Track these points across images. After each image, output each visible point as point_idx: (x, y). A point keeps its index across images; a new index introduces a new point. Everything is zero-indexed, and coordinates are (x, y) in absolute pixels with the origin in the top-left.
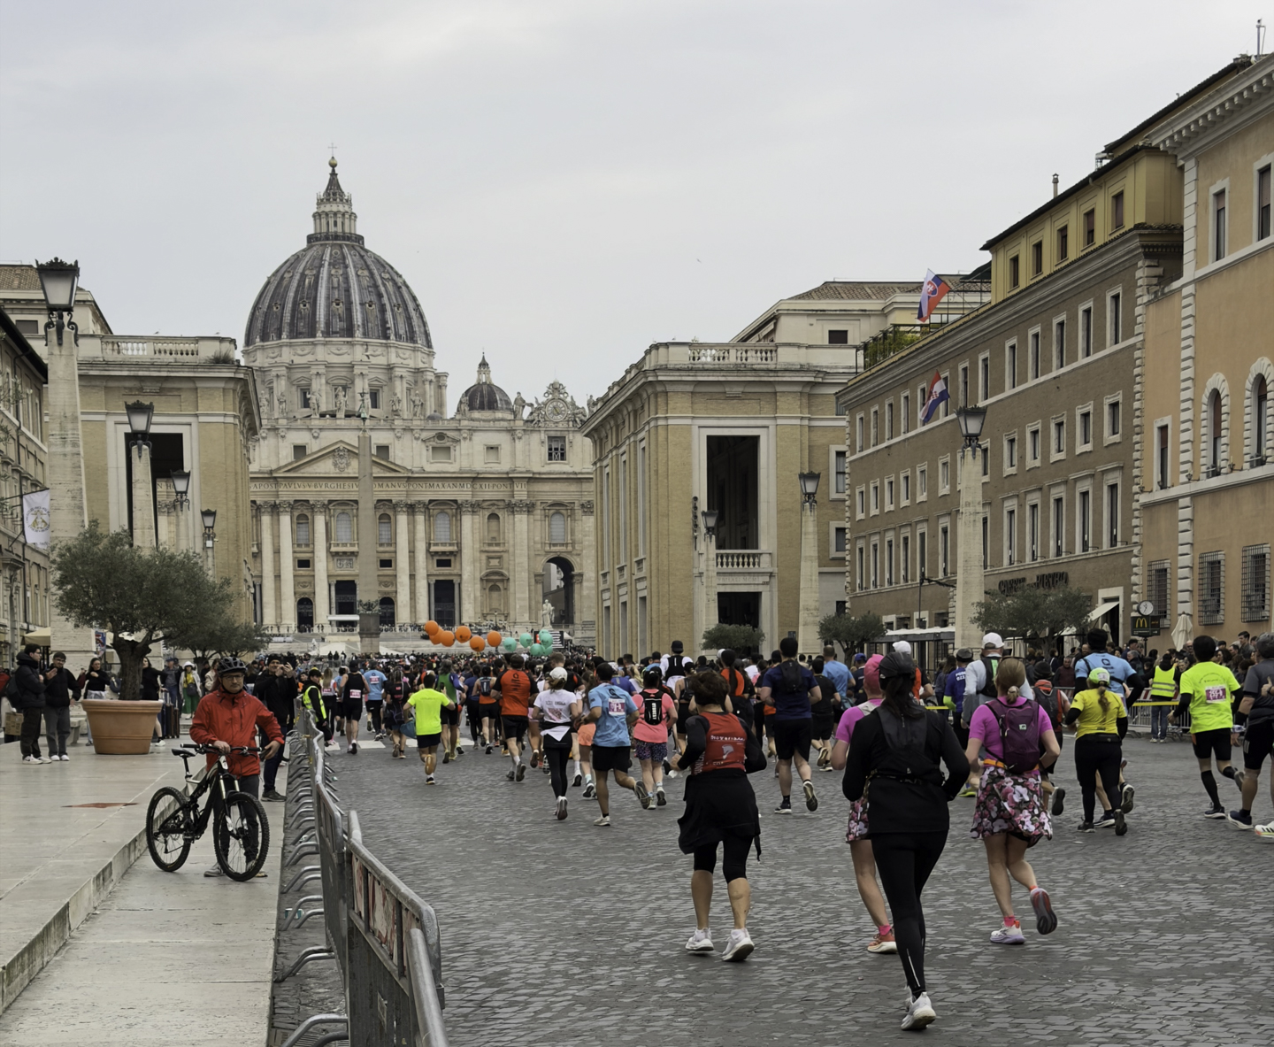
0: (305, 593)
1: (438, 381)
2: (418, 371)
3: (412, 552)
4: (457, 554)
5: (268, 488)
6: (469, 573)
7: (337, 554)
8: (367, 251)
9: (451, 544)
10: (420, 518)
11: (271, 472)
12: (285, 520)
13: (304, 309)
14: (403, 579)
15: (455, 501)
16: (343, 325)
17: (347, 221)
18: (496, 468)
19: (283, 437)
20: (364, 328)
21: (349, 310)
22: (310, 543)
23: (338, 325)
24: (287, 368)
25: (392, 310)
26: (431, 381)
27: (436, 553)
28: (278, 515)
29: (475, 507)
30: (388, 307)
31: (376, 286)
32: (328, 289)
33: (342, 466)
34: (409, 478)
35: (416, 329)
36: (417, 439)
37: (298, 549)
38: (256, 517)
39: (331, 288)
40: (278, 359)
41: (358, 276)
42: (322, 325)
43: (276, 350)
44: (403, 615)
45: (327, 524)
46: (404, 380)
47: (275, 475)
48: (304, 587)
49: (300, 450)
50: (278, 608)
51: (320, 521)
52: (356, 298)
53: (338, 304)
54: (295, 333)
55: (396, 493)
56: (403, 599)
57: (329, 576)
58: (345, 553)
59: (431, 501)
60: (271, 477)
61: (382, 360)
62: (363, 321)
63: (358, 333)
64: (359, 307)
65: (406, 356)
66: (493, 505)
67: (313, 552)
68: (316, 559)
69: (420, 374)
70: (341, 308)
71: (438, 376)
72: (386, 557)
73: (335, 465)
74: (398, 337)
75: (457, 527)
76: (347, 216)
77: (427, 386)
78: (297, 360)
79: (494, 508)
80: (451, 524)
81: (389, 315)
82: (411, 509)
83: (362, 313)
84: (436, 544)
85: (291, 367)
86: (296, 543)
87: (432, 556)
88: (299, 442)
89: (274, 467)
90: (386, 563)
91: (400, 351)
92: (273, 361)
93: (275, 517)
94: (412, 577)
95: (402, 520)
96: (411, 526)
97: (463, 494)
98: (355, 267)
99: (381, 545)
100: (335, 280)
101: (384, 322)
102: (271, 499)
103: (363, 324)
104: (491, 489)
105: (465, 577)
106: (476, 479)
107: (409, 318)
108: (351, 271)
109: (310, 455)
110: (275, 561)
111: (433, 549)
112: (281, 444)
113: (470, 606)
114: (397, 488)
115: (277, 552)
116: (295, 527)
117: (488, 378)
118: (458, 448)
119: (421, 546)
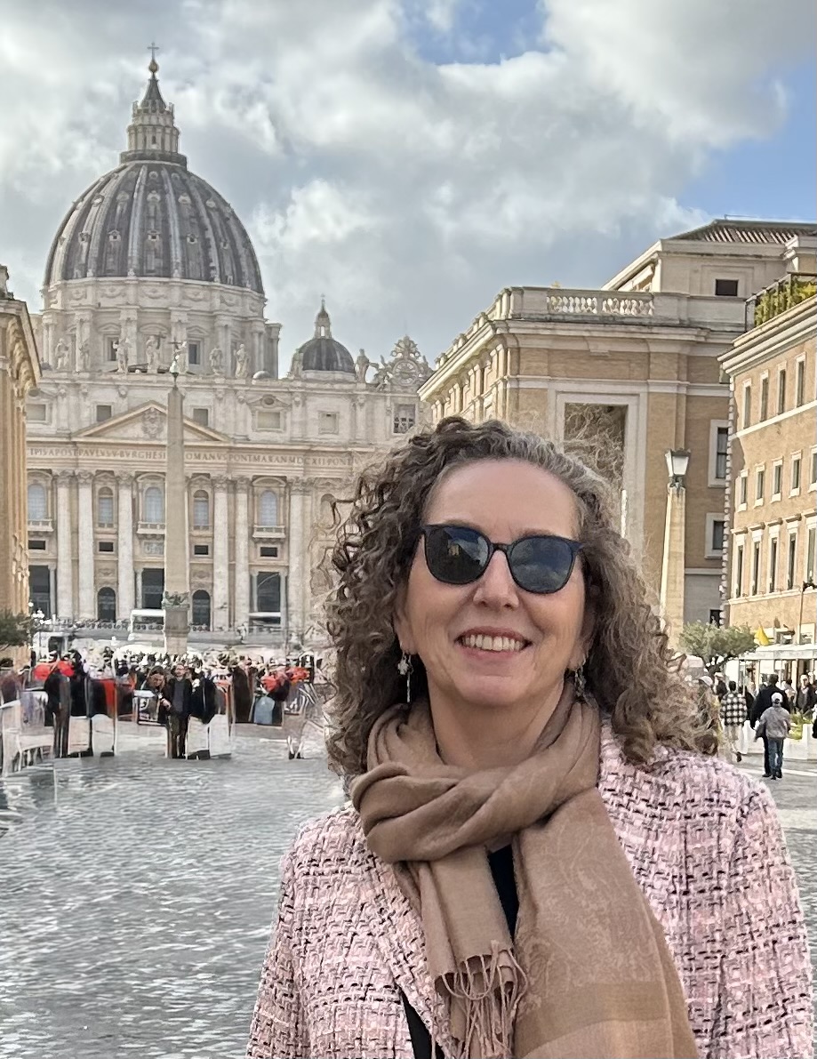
0: (107, 582)
1: (270, 334)
2: (245, 320)
3: (232, 538)
4: (284, 542)
5: (68, 454)
6: (296, 564)
7: (145, 536)
8: (190, 175)
9: (278, 530)
10: (242, 497)
11: (70, 436)
12: (85, 494)
13: (114, 240)
14: (221, 569)
15: (284, 478)
16: (161, 262)
17: (167, 138)
18: (334, 439)
19: (85, 395)
20: (184, 267)
21: (167, 245)
22: (114, 522)
23: (154, 263)
24: (93, 311)
25: (218, 247)
26: (260, 334)
27: (261, 539)
28: (78, 488)
29: (307, 487)
30: (213, 243)
31: (198, 216)
32: (142, 218)
33: (153, 432)
34: (230, 448)
35: (245, 270)
36: (242, 402)
37: (99, 529)
38: (52, 489)
39: (146, 218)
40: (84, 302)
41: (178, 203)
42: (134, 262)
43: (81, 290)
45: (133, 500)
46: (229, 332)
47: (74, 440)
48: (107, 574)
49: (104, 411)
50: (76, 599)
51: (125, 498)
52: (175, 231)
53: (154, 237)
54: (102, 271)
55: (215, 466)
56: (219, 594)
57: (135, 563)
58: (154, 536)
59: (256, 477)
60: (69, 441)
61: (204, 306)
62: (183, 258)
63: (177, 273)
64: (178, 241)
65: (233, 302)
66: (328, 484)
67: (117, 534)
68: (121, 542)
69: (248, 325)
70: (158, 242)
71: (269, 328)
72: (201, 542)
73: (145, 430)
74: (224, 280)
75: (285, 508)
76: (168, 131)
77: (256, 340)
78: (105, 303)
79: (329, 488)
80: (278, 506)
81: (213, 253)
82: (233, 486)
83: (182, 248)
84: (260, 530)
85: (97, 310)
86: (98, 523)
87: (256, 543)
88: (104, 402)
89: (74, 429)
90: (202, 550)
91: (225, 296)
92: (76, 303)
93: (74, 491)
94: (232, 568)
95: (221, 499)
96: (232, 507)
97: (293, 470)
98: (175, 193)
99: (197, 528)
100: (152, 209)
101: (208, 260)
102: (70, 470)
103: (183, 262)
104: (326, 465)
105: (294, 568)
106: (309, 452)
107: (236, 257)
108: (171, 198)
109: (115, 418)
110: (72, 543)
111: (257, 535)
112: (82, 403)
113: (297, 604)
114: (217, 460)
115: (75, 532)
116: (97, 503)
117: (328, 332)
118: (288, 415)
119: (242, 531)
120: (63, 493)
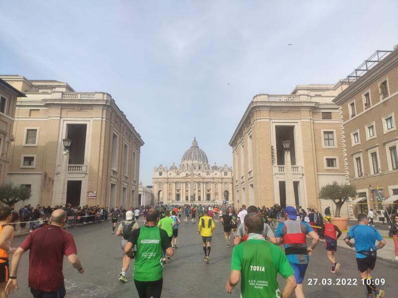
0: (187, 195)
2: (205, 164)
4: (210, 190)
6: (212, 193)
7: (192, 189)
8: (199, 149)
9: (209, 188)
10: (205, 184)
12: (184, 184)
13: (190, 156)
14: (202, 193)
18: (216, 177)
20: (198, 158)
22: (188, 188)
23: (194, 158)
27: (207, 190)
29: (213, 183)
30: (202, 155)
31: (200, 153)
32: (193, 153)
34: (203, 178)
36: (205, 172)
37: (186, 189)
42: (192, 158)
43: (186, 162)
44: (202, 199)
49: (187, 174)
51: (189, 185)
52: (197, 154)
53: (195, 155)
54: (188, 159)
55: (201, 180)
56: (202, 197)
57: (191, 193)
59: (206, 182)
60: (182, 178)
64: (198, 156)
68: (189, 190)
71: (209, 165)
74: (203, 160)
76: (197, 144)
77: (207, 166)
78: (189, 163)
79: (216, 183)
80: (209, 185)
81: (202, 157)
82: (203, 183)
84: (207, 188)
89: (183, 176)
90: (199, 191)
95: (202, 184)
97: (211, 181)
98: (197, 151)
99: (199, 188)
102: (182, 181)
104: (216, 180)
106: (214, 178)
107: (205, 158)
110: (182, 191)
113: (212, 198)
115: (183, 189)
117: (216, 165)
118: (211, 174)
119: (205, 189)
120: (181, 184)
